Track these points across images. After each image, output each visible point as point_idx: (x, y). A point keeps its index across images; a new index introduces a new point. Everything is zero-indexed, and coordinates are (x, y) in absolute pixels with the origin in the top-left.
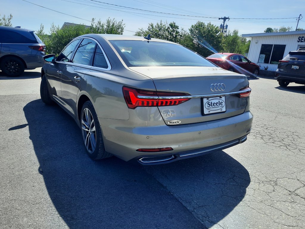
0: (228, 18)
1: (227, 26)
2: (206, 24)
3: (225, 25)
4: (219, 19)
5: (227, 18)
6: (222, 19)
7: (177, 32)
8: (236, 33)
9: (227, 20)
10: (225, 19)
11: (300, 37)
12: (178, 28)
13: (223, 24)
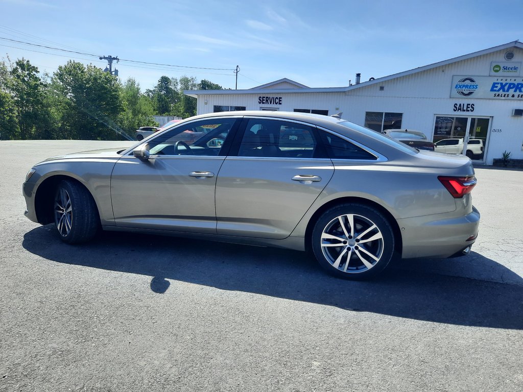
0: (116, 59)
1: (116, 71)
2: (85, 66)
3: (113, 70)
4: (101, 58)
5: (114, 59)
6: (105, 58)
7: (36, 79)
8: (131, 83)
9: (115, 61)
10: (110, 59)
11: (260, 97)
12: (37, 72)
13: (108, 67)
